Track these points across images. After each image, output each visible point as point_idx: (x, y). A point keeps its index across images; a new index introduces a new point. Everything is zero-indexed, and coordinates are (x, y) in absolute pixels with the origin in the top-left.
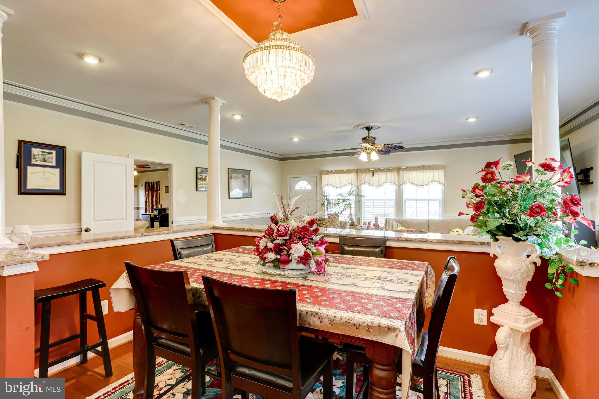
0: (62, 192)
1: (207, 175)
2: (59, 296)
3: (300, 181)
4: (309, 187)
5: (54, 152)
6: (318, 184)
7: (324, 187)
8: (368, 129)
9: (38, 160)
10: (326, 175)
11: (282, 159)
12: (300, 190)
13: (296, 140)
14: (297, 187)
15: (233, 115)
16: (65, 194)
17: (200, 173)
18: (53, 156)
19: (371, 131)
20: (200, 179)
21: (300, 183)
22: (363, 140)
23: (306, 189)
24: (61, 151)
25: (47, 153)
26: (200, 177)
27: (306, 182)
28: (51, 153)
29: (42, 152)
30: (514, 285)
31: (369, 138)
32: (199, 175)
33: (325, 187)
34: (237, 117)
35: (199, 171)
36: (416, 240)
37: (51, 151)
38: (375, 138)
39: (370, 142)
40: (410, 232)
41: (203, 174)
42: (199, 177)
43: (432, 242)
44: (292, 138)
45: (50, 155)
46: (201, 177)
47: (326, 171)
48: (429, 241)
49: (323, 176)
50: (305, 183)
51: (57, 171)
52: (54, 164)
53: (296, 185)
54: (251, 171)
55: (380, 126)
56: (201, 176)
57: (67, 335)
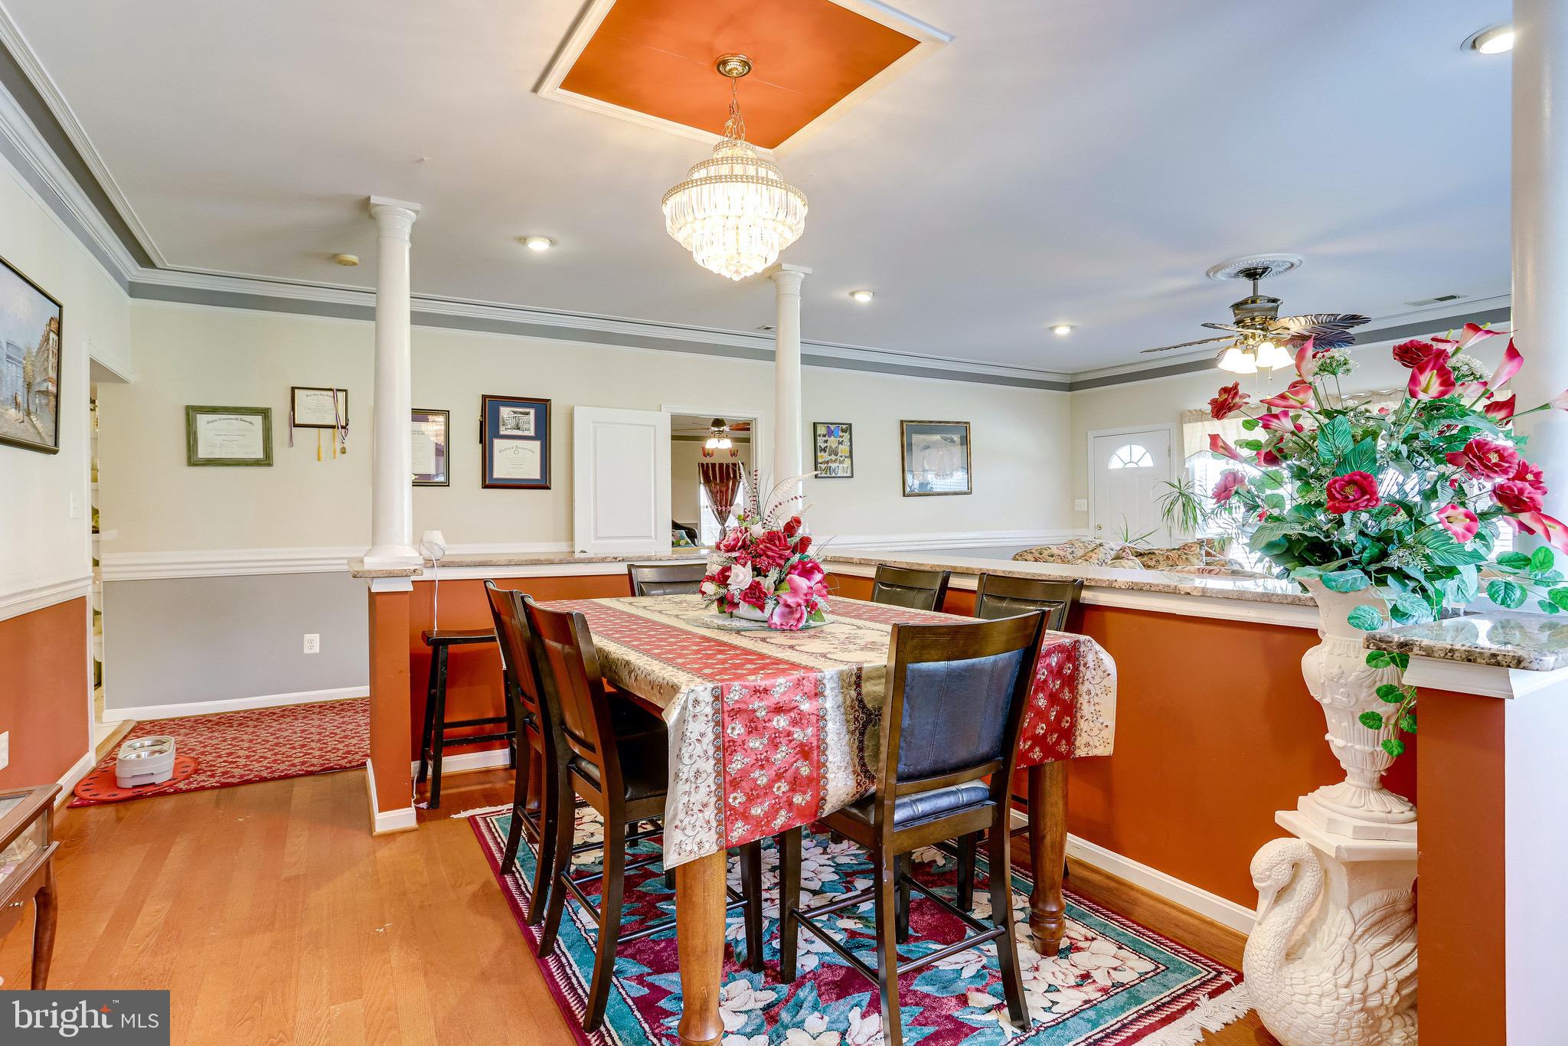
0: (543, 484)
1: (841, 440)
2: (459, 641)
3: (1123, 445)
4: (1147, 462)
5: (532, 411)
6: (1175, 452)
7: (1190, 461)
8: (1252, 274)
9: (509, 427)
10: (1195, 424)
11: (1071, 387)
12: (1124, 469)
13: (1062, 330)
14: (1115, 464)
15: (852, 294)
16: (548, 488)
17: (824, 436)
18: (531, 416)
19: (1261, 282)
20: (824, 450)
21: (1124, 452)
22: (1234, 312)
23: (1139, 468)
24: (542, 408)
25: (521, 413)
26: (823, 445)
27: (1142, 448)
28: (528, 414)
29: (515, 412)
30: (1343, 724)
31: (1253, 302)
32: (820, 440)
33: (1192, 458)
34: (863, 298)
35: (821, 430)
36: (1153, 589)
37: (527, 410)
38: (1274, 301)
39: (1256, 314)
40: (1206, 574)
41: (832, 437)
42: (821, 443)
43: (1189, 594)
44: (1052, 328)
45: (527, 417)
46: (826, 445)
47: (1196, 410)
48: (1182, 592)
49: (1188, 428)
50: (1138, 450)
51: (536, 445)
52: (532, 433)
53: (1111, 455)
54: (968, 423)
55: (1294, 260)
56: (826, 441)
57: (491, 715)
